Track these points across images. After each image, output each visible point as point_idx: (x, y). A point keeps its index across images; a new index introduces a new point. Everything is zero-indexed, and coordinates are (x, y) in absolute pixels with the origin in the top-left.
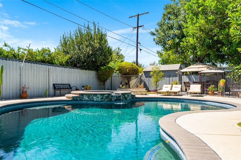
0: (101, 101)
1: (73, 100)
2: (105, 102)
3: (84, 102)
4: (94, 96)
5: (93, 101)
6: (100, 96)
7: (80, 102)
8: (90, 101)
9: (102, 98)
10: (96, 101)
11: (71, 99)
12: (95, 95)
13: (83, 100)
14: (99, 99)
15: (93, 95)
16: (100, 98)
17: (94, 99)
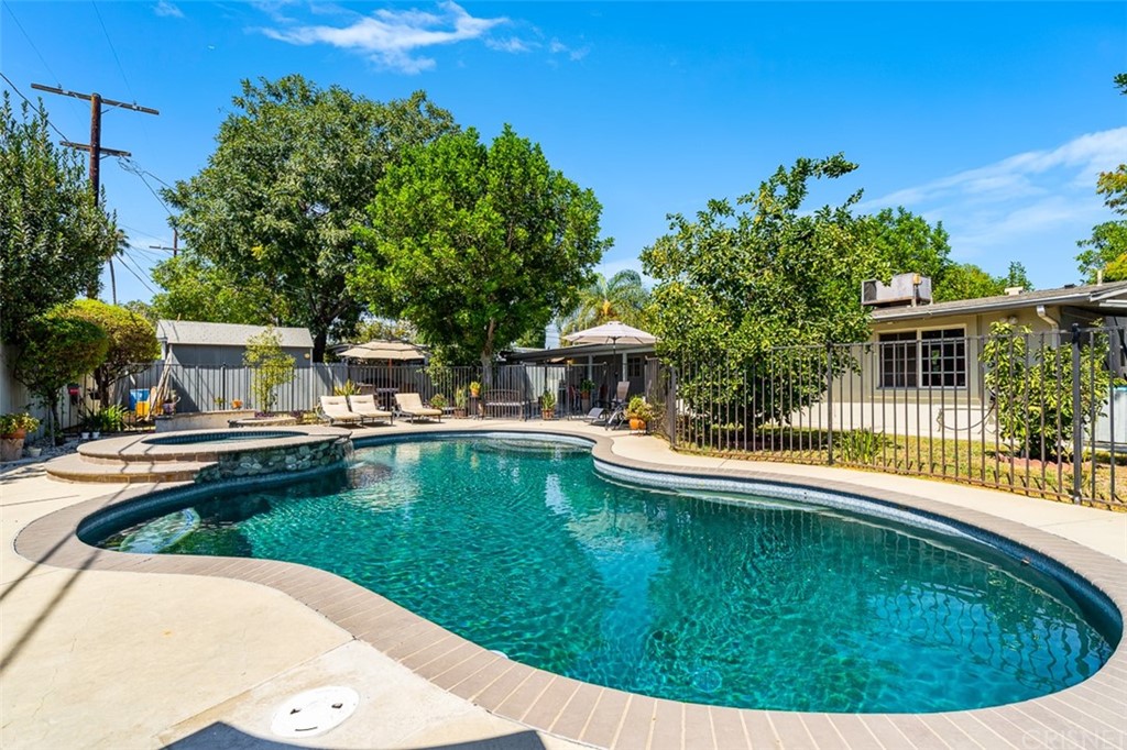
0: (312, 467)
1: (199, 482)
2: (320, 469)
3: (239, 482)
4: (289, 454)
5: (286, 471)
6: (308, 451)
7: (221, 486)
8: (271, 473)
9: (313, 458)
10: (297, 471)
11: (193, 482)
12: (292, 450)
13: (236, 477)
14: (306, 462)
15: (283, 452)
16: (308, 457)
17: (286, 464)
